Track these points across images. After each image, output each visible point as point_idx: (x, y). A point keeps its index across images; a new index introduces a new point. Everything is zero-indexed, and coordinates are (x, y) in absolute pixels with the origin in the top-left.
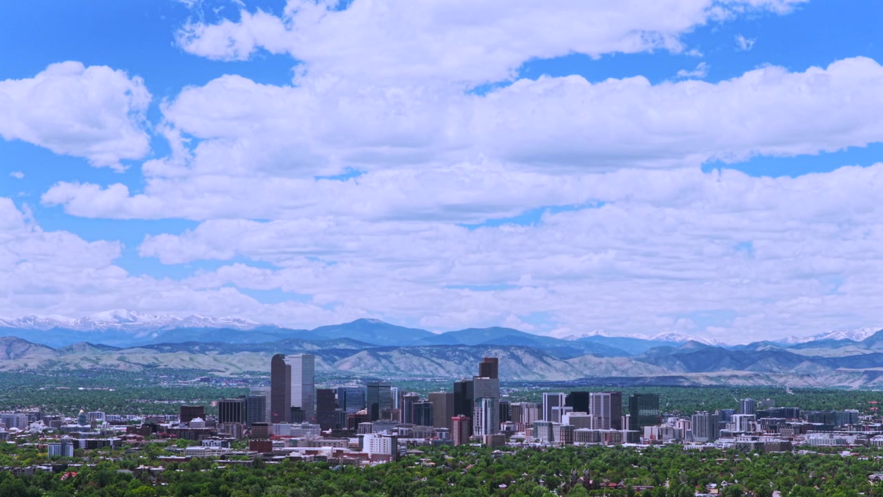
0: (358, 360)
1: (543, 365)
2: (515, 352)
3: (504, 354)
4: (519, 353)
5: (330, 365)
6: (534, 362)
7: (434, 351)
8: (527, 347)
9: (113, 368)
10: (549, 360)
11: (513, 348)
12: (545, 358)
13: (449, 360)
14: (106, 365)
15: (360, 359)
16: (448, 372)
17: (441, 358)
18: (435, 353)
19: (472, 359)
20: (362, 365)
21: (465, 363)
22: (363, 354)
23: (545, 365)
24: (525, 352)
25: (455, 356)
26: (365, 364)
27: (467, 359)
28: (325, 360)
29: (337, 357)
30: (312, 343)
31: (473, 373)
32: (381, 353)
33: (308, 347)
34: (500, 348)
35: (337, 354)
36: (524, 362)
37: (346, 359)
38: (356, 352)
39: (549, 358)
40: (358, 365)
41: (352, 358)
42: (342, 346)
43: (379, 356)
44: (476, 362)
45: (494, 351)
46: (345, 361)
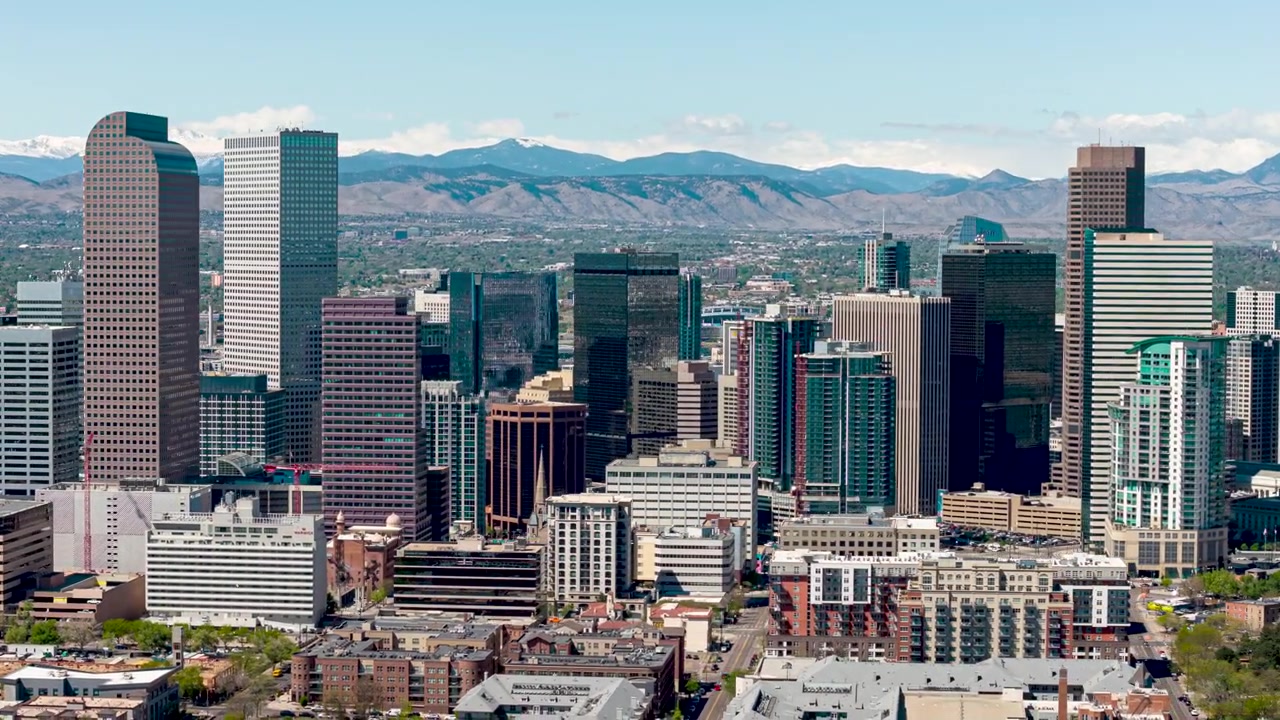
0: (506, 197)
1: (790, 205)
2: (747, 185)
3: (730, 189)
4: (755, 187)
5: (463, 204)
6: (778, 200)
7: (623, 183)
8: (768, 179)
10: (799, 197)
11: (745, 179)
12: (793, 194)
13: (646, 197)
15: (509, 195)
16: (646, 216)
17: (634, 195)
18: (625, 186)
19: (682, 195)
20: (513, 205)
21: (671, 201)
22: (514, 187)
23: (797, 205)
24: (764, 185)
25: (656, 191)
26: (517, 203)
27: (675, 196)
28: (455, 197)
29: (474, 193)
30: (437, 172)
31: (685, 217)
32: (542, 187)
33: (432, 179)
34: (725, 178)
35: (474, 188)
36: (762, 200)
37: (488, 195)
38: (501, 185)
39: (799, 195)
40: (507, 204)
41: (497, 194)
42: (482, 176)
43: (539, 190)
44: (689, 200)
45: (716, 184)
46: (487, 199)
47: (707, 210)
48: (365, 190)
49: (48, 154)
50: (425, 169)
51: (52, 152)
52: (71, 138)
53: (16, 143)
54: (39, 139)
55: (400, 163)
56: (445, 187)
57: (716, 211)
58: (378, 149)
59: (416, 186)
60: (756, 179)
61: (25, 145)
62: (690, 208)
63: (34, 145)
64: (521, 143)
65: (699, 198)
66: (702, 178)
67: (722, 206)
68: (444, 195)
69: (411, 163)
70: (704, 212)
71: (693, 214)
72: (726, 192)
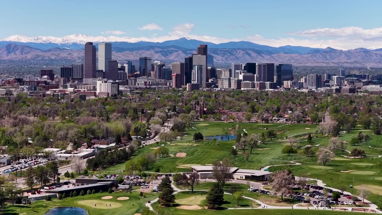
0: (178, 55)
1: (260, 57)
2: (248, 51)
3: (243, 52)
4: (250, 52)
5: (165, 57)
6: (257, 56)
7: (212, 51)
8: (254, 49)
9: (65, 58)
10: (263, 55)
11: (247, 50)
12: (261, 54)
13: (218, 55)
14: (62, 57)
15: (178, 54)
16: (218, 60)
17: (214, 54)
18: (212, 52)
19: (229, 54)
20: (179, 57)
21: (225, 56)
22: (180, 52)
23: (262, 57)
24: (253, 51)
25: (221, 53)
26: (181, 56)
27: (227, 55)
28: (163, 55)
29: (168, 54)
30: (159, 47)
31: (229, 61)
32: (188, 52)
33: (157, 49)
34: (241, 49)
35: (169, 52)
36: (252, 56)
37: (172, 54)
38: (177, 51)
39: (263, 54)
40: (177, 57)
41: (175, 54)
42: (172, 49)
43: (187, 53)
44: (231, 56)
45: (238, 51)
46: (172, 55)
47: (236, 59)
48: (137, 53)
50: (155, 47)
51: (43, 41)
52: (50, 37)
53: (32, 38)
54: (39, 37)
55: (149, 45)
56: (160, 52)
57: (238, 59)
58: (143, 41)
59: (152, 52)
60: (250, 49)
61: (35, 39)
62: (230, 58)
63: (38, 39)
64: (187, 38)
65: (234, 55)
66: (235, 49)
67: (240, 57)
68: (159, 54)
69: (152, 45)
70: (235, 59)
71: (232, 60)
72: (242, 53)
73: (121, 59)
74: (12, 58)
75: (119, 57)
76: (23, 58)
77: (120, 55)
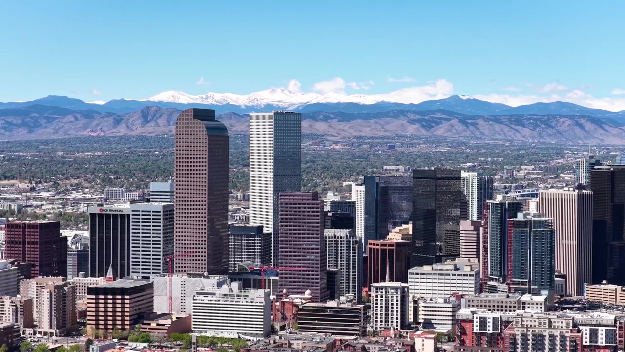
0: (450, 126)
1: (602, 131)
2: (578, 120)
3: (569, 123)
4: (583, 121)
5: (428, 131)
6: (595, 128)
7: (512, 119)
8: (589, 117)
9: (242, 133)
10: (607, 127)
11: (577, 117)
12: (603, 125)
13: (525, 127)
14: (237, 131)
15: (452, 125)
16: (524, 137)
17: (518, 125)
18: (514, 121)
19: (544, 126)
20: (454, 131)
21: (538, 129)
22: (454, 121)
23: (605, 131)
24: (587, 120)
25: (530, 123)
26: (456, 130)
27: (540, 126)
28: (423, 126)
29: (433, 124)
30: (415, 113)
31: (545, 138)
32: (469, 121)
33: (412, 117)
34: (567, 117)
35: (433, 122)
36: (587, 128)
37: (441, 126)
38: (448, 120)
39: (607, 126)
40: (450, 130)
41: (445, 125)
42: (438, 115)
43: (468, 123)
44: (547, 128)
45: (562, 120)
46: (441, 128)
47: (557, 134)
48: (376, 123)
49: (214, 103)
50: (408, 111)
51: (216, 101)
52: (225, 94)
53: (197, 97)
54: (209, 95)
55: (397, 108)
56: (418, 121)
57: (561, 134)
58: (386, 100)
59: (403, 121)
60: (583, 117)
61: (202, 98)
62: (547, 132)
63: (207, 98)
64: (461, 97)
65: (553, 127)
66: (554, 117)
67: (565, 131)
68: (417, 126)
69: (402, 108)
70: (555, 135)
71: (550, 136)
72: (567, 124)
73: (348, 134)
74: (145, 133)
75: (343, 130)
76: (165, 132)
77: (345, 128)
